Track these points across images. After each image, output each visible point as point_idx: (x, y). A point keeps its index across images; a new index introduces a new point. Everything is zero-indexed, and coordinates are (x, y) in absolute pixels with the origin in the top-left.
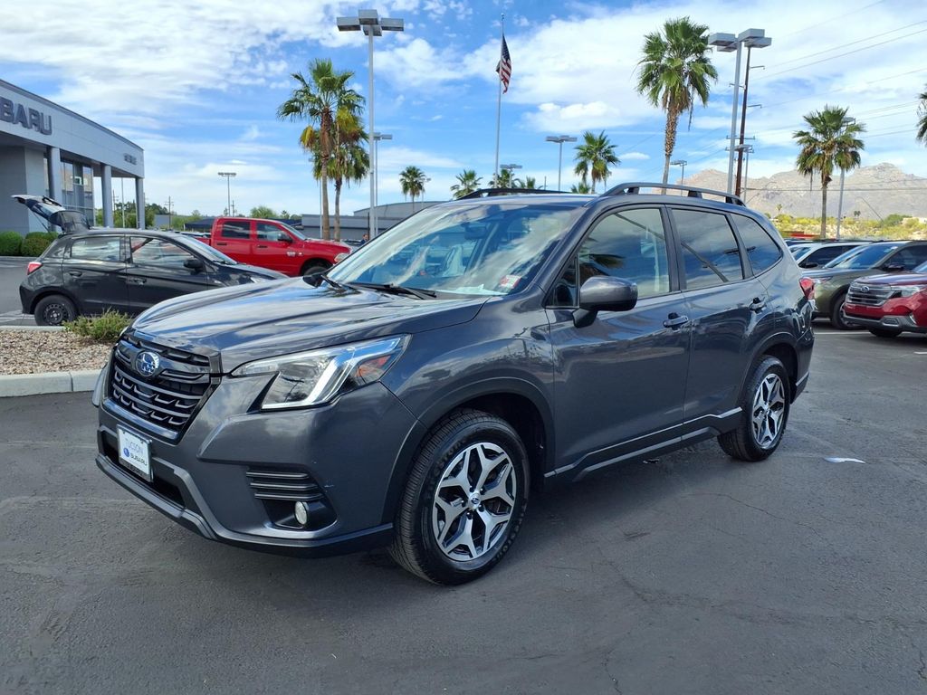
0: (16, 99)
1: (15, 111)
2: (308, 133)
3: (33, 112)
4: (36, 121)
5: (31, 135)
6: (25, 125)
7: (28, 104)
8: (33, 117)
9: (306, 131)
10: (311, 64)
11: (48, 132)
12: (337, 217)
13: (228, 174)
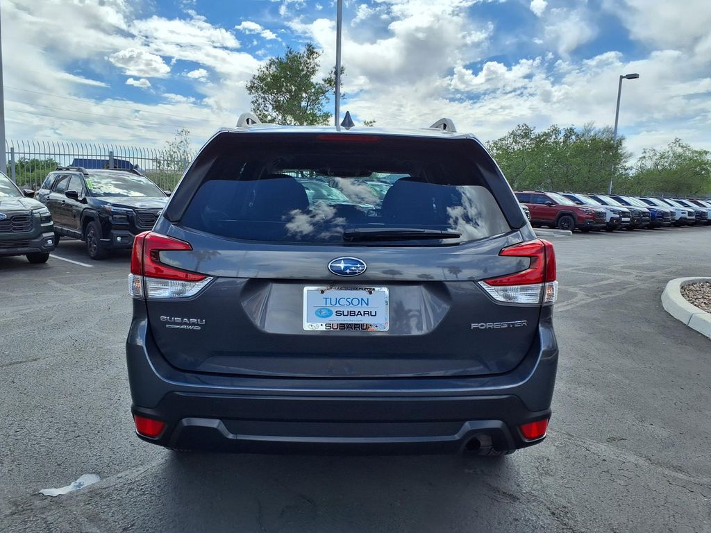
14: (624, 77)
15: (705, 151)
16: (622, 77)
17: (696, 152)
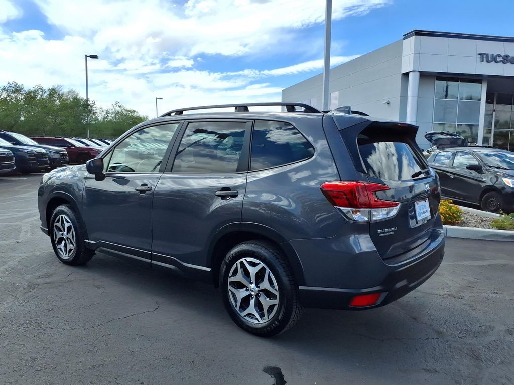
14: (89, 56)
15: (133, 111)
16: (87, 56)
17: (129, 111)
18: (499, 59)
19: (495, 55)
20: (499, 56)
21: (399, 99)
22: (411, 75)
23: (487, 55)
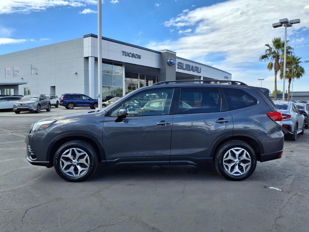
0: (191, 64)
1: (191, 68)
2: (270, 64)
3: (196, 67)
4: (197, 69)
5: (195, 73)
6: (193, 71)
7: (194, 65)
8: (196, 69)
9: (269, 64)
10: (273, 40)
11: (200, 72)
12: (290, 92)
13: (261, 80)
18: (130, 55)
19: (129, 53)
20: (131, 53)
21: (83, 72)
22: (90, 58)
23: (125, 52)
